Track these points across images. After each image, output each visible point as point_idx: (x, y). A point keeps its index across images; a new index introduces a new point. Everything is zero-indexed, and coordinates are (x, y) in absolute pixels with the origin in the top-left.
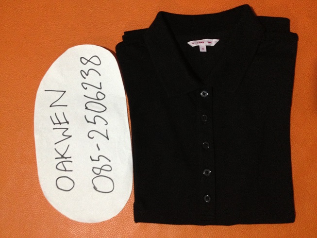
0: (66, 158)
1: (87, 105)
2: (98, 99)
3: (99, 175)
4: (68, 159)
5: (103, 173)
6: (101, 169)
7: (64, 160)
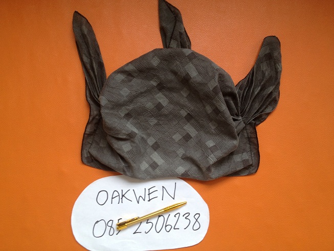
0: (122, 199)
1: (162, 217)
2: (166, 226)
3: (107, 225)
4: (121, 200)
5: (108, 228)
6: (111, 227)
7: (121, 197)
